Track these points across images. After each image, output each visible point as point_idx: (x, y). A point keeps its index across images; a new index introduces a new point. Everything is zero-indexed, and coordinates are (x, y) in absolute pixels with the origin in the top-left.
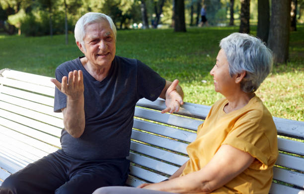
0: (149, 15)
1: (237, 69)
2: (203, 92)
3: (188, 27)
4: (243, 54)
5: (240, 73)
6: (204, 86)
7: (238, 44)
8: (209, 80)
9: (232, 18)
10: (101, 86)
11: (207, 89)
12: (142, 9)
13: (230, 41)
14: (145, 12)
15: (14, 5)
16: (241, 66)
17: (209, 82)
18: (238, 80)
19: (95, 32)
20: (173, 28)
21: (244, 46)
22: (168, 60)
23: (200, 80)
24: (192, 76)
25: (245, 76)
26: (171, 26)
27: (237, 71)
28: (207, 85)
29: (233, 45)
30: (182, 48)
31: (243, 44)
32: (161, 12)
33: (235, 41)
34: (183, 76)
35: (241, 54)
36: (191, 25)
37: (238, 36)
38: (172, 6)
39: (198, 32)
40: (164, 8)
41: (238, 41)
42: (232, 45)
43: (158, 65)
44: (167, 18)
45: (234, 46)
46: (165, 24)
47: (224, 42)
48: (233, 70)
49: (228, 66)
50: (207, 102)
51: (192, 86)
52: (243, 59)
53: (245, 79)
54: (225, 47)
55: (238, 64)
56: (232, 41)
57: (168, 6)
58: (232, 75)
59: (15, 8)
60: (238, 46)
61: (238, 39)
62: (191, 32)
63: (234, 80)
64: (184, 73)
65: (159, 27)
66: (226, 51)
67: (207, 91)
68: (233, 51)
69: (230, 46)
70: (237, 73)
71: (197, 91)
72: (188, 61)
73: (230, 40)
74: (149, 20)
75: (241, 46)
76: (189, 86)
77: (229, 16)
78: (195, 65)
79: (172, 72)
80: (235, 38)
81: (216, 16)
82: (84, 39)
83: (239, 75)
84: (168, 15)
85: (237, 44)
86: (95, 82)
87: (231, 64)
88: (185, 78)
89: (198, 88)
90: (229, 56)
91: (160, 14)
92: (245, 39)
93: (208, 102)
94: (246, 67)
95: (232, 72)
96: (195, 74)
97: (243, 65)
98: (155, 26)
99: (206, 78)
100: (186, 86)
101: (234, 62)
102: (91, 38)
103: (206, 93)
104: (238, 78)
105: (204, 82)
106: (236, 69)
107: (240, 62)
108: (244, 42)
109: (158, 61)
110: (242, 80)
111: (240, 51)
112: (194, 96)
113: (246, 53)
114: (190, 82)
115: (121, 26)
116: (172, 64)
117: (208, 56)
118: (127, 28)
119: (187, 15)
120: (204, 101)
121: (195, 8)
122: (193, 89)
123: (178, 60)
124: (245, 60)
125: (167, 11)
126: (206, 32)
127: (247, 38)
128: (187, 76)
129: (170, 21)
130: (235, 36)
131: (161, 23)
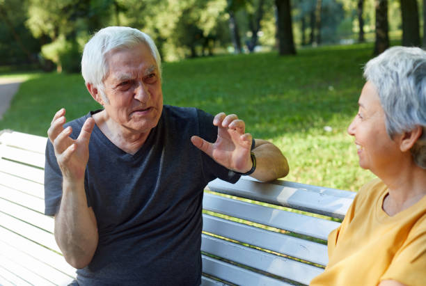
0: (242, 33)
1: (404, 122)
2: (328, 146)
3: (298, 47)
4: (414, 92)
5: (409, 131)
6: (328, 136)
7: (403, 71)
8: (335, 126)
9: (362, 32)
10: (135, 162)
11: (332, 140)
12: (232, 26)
13: (384, 65)
14: (236, 30)
15: (50, 31)
16: (411, 117)
17: (336, 130)
18: (406, 145)
19: (127, 68)
20: (277, 51)
21: (416, 73)
22: (271, 98)
23: (322, 127)
24: (308, 122)
25: (421, 137)
26: (274, 47)
27: (405, 128)
28: (333, 134)
29: (392, 72)
30: (292, 78)
31: (413, 71)
32: (259, 28)
33: (396, 65)
34: (295, 122)
35: (409, 92)
36: (303, 44)
37: (401, 54)
38: (274, 19)
39: (313, 54)
40: (263, 23)
41: (402, 65)
42: (389, 73)
43: (256, 106)
44: (268, 36)
45: (394, 75)
46: (266, 46)
47: (373, 67)
48: (393, 125)
49: (385, 116)
50: (334, 163)
51: (309, 137)
52: (415, 101)
53: (421, 143)
54: (376, 79)
55: (404, 112)
56: (390, 65)
57: (268, 20)
58: (393, 135)
59: (52, 34)
60: (402, 75)
61: (401, 60)
62: (303, 55)
63: (398, 145)
64: (297, 118)
65: (258, 49)
66: (378, 85)
67: (334, 145)
68: (393, 85)
69: (386, 75)
70: (403, 130)
71: (319, 145)
72: (301, 98)
73: (384, 63)
74: (243, 40)
75: (409, 74)
76: (305, 138)
77: (356, 29)
78: (311, 103)
79: (278, 116)
80: (395, 58)
81: (339, 30)
82: (103, 81)
83: (408, 136)
84: (269, 32)
85: (399, 71)
86: (123, 157)
87: (389, 114)
88: (299, 125)
89: (319, 140)
90: (384, 97)
91: (258, 31)
92: (416, 58)
93: (337, 162)
94: (422, 117)
95: (392, 129)
96: (312, 117)
97: (415, 114)
98: (251, 49)
99: (330, 123)
100: (300, 137)
101: (397, 108)
102: (118, 79)
103: (331, 147)
104: (405, 141)
105: (328, 129)
106: (400, 122)
107: (409, 108)
108: (414, 65)
109: (256, 101)
110: (415, 144)
111: (408, 85)
112: (313, 154)
113: (420, 89)
114: (307, 131)
115: (203, 51)
116: (277, 103)
117: (331, 88)
118: (211, 55)
119: (296, 31)
120: (330, 160)
121: (308, 19)
122: (311, 141)
123: (285, 97)
124: (420, 104)
125: (266, 27)
126: (327, 53)
127: (422, 57)
128: (301, 121)
129: (272, 41)
130: (396, 54)
131: (260, 44)
